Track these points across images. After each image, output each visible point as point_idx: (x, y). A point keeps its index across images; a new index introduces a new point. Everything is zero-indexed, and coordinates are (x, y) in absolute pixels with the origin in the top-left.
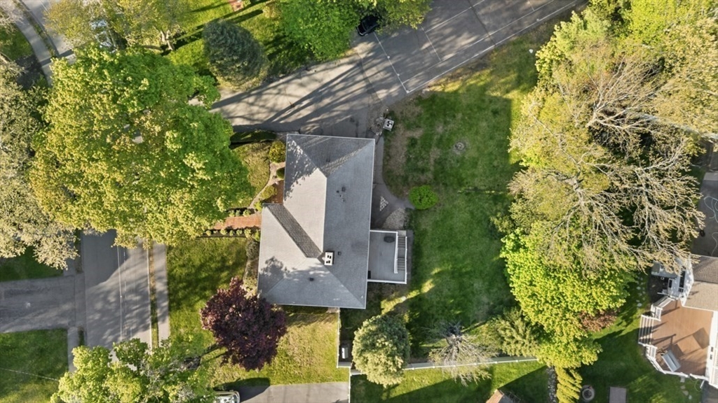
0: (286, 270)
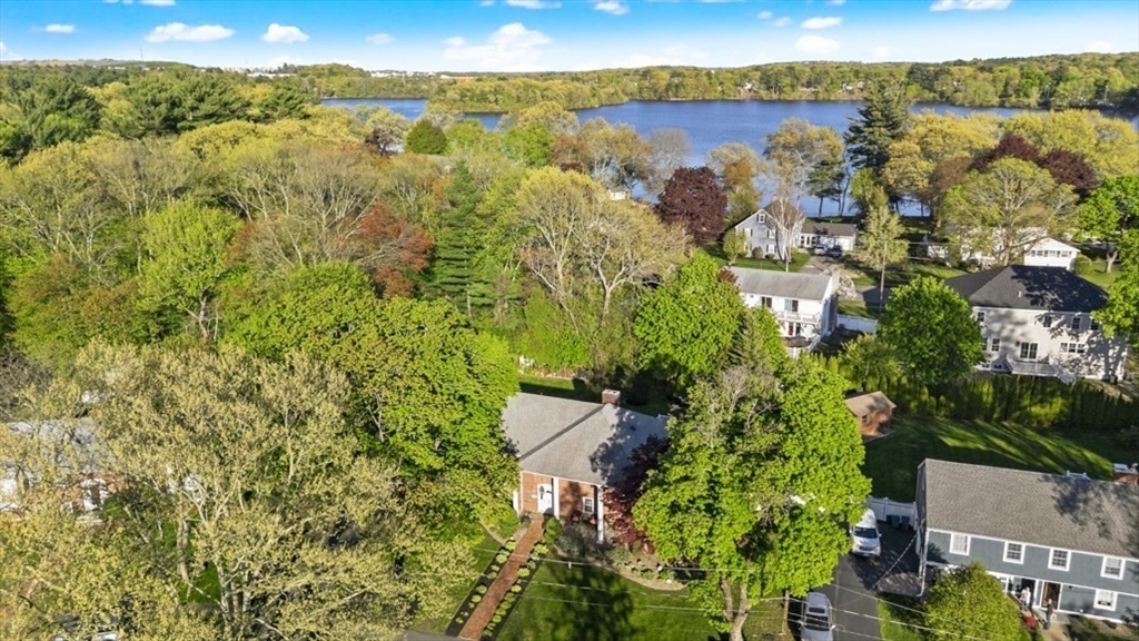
0: (611, 439)
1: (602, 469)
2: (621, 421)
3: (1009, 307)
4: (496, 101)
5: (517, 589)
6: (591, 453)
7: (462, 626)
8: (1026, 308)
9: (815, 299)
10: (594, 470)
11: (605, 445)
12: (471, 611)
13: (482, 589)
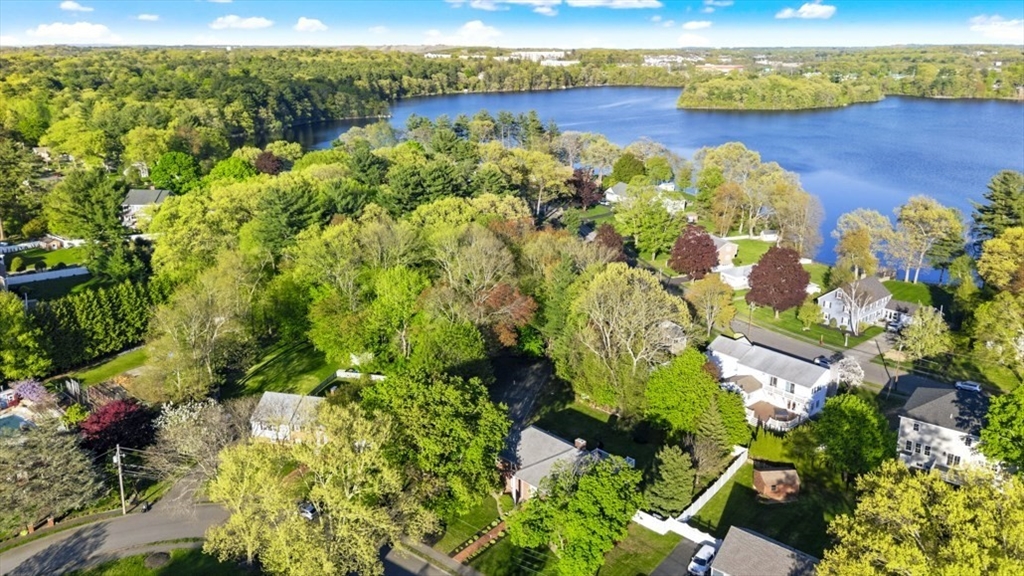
3: (937, 424)
4: (741, 99)
5: (493, 542)
7: (457, 553)
8: (951, 428)
9: (806, 386)
12: (465, 547)
13: (476, 538)
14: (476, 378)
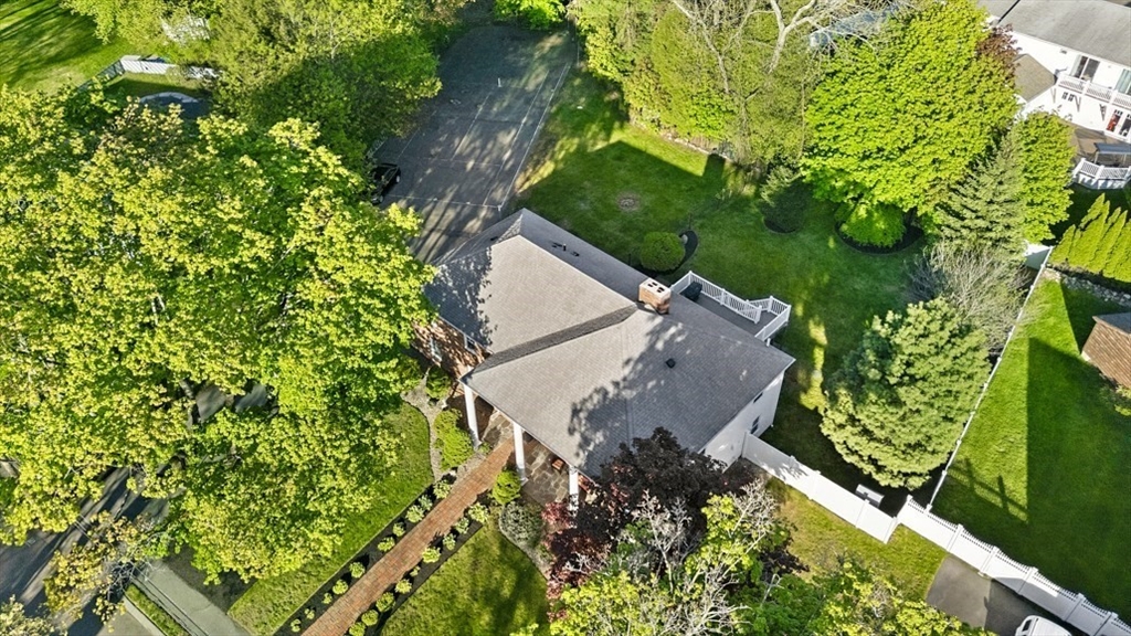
0: (616, 384)
1: (582, 435)
2: (651, 347)
6: (578, 401)
10: (571, 431)
11: (604, 392)
14: (295, 123)
